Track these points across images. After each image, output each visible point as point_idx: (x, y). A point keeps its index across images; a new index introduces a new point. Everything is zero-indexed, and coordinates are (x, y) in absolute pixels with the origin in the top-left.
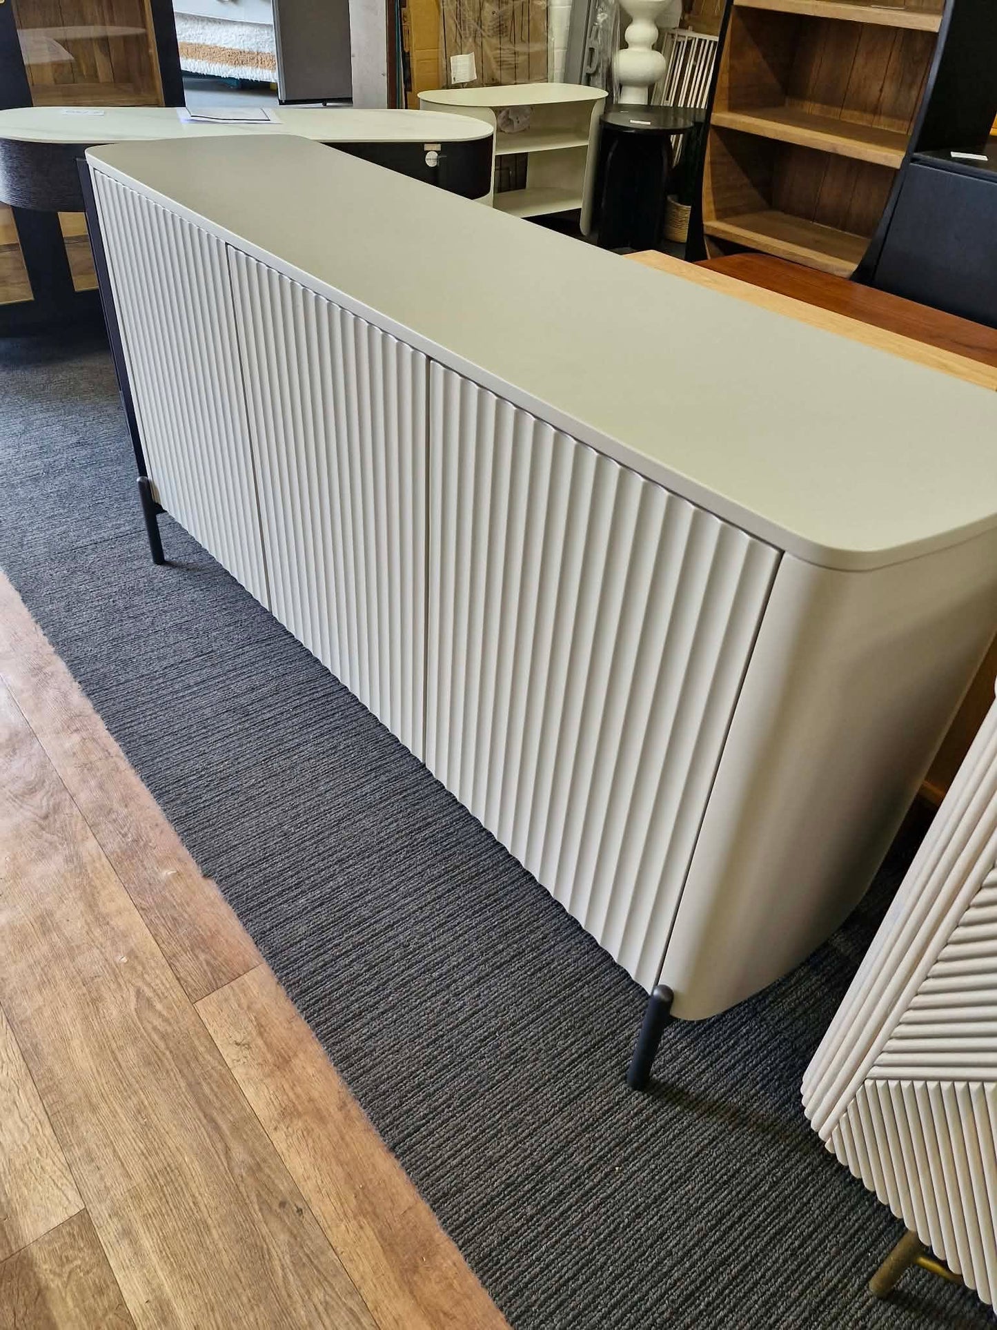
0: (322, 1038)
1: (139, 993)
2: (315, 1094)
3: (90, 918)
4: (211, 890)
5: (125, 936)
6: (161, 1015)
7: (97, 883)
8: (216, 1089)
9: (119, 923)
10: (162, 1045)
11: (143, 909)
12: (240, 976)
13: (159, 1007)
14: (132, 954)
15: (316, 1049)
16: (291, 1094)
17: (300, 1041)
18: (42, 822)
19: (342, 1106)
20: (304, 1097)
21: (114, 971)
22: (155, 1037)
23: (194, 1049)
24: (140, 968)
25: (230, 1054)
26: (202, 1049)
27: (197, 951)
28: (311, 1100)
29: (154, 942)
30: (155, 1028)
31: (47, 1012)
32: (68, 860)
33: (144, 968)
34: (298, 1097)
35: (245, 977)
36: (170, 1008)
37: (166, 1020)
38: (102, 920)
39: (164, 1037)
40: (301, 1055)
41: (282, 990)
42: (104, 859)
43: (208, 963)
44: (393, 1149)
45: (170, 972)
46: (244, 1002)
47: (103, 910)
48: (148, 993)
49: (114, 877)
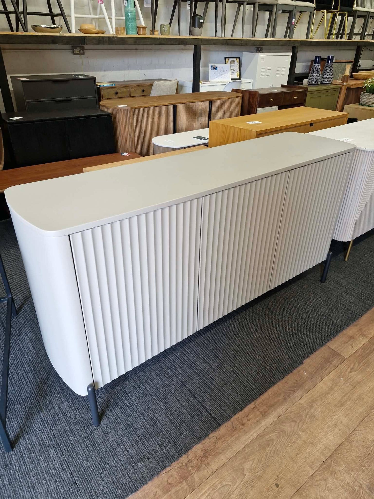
0: (343, 329)
1: (351, 372)
2: (356, 331)
3: (332, 392)
4: (307, 361)
5: (333, 380)
6: (354, 365)
7: (318, 394)
8: (366, 349)
9: (329, 384)
10: (362, 363)
11: (322, 378)
12: (333, 350)
13: (352, 366)
14: (339, 377)
15: (344, 332)
16: (359, 335)
17: (345, 335)
18: (298, 421)
19: (356, 326)
20: (358, 332)
21: (346, 381)
22: (361, 365)
23: (359, 356)
24: (342, 374)
25: (356, 349)
26: (358, 355)
27: (330, 361)
28: (358, 331)
29: (332, 372)
30: (358, 366)
31: (369, 394)
32: (312, 407)
33: (342, 373)
34: (359, 334)
35: (333, 348)
36: (351, 364)
37: (355, 364)
38: (331, 389)
39: (360, 363)
40: (348, 334)
41: (333, 340)
42: (307, 394)
43: (332, 357)
44: (361, 316)
45: (340, 366)
46: (340, 347)
47: (327, 389)
48: (349, 369)
49: (313, 390)
